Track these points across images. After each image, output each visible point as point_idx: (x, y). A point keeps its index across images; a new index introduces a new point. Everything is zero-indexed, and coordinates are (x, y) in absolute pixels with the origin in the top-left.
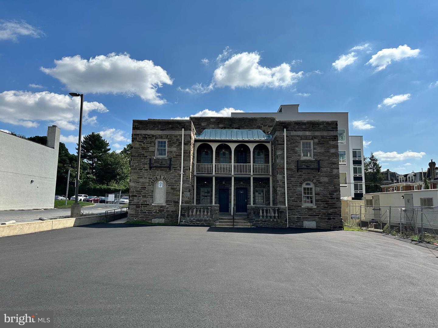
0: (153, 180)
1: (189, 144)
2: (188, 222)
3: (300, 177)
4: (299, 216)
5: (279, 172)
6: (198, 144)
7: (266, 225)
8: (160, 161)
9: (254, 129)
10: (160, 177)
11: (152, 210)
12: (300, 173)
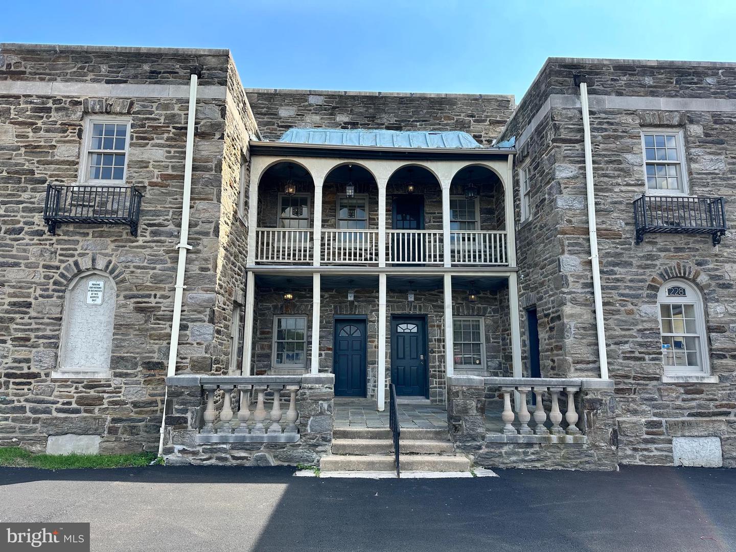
0: (62, 275)
1: (218, 136)
2: (194, 453)
3: (649, 262)
4: (655, 419)
5: (570, 245)
6: (262, 164)
7: (533, 461)
8: (98, 199)
9: (447, 130)
10: (94, 260)
11: (51, 398)
12: (647, 248)
